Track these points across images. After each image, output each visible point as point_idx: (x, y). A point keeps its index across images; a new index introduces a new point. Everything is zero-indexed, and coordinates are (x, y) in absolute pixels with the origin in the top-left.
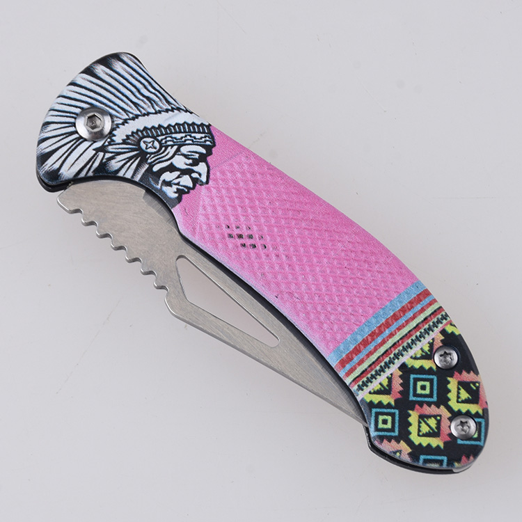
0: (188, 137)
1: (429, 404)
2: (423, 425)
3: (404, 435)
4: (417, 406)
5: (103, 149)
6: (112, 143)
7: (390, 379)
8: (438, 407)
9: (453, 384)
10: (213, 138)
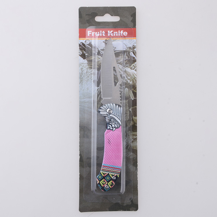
0: (117, 124)
1: (106, 181)
2: (103, 182)
3: (100, 181)
4: (105, 179)
5: (107, 115)
6: (109, 115)
7: (106, 173)
9: (111, 182)
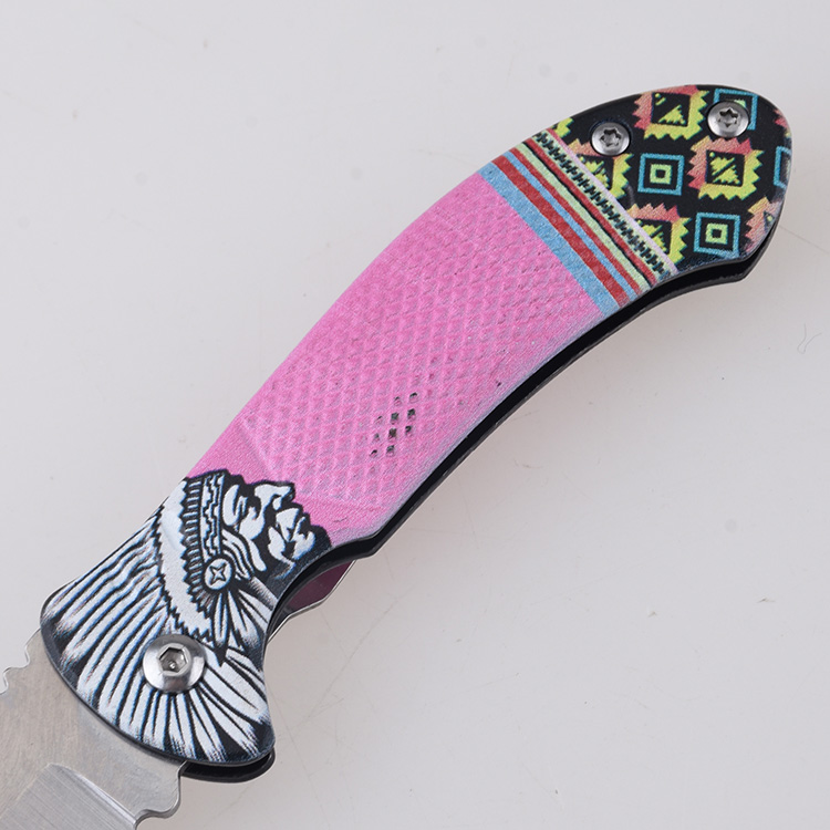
0: (208, 512)
1: (688, 167)
2: (723, 177)
3: (741, 207)
4: (692, 185)
5: (220, 652)
6: (210, 635)
7: (645, 222)
8: (694, 154)
9: (658, 131)
10: (211, 473)
